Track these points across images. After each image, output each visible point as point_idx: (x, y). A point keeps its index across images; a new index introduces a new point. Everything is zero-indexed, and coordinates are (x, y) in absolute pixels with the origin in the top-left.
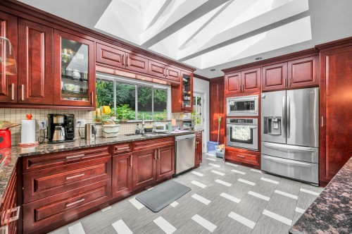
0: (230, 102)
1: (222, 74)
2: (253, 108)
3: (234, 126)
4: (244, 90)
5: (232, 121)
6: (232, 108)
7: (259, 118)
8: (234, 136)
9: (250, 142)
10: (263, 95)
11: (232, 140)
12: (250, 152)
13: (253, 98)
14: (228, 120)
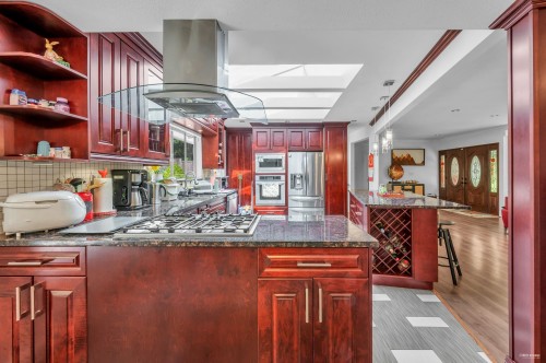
0: (259, 158)
1: (250, 126)
2: (281, 165)
3: (263, 183)
4: (272, 148)
5: (262, 178)
6: (261, 165)
7: (286, 174)
8: (264, 194)
9: (279, 198)
10: (290, 154)
11: (262, 198)
12: (279, 207)
13: (281, 156)
14: (257, 177)
